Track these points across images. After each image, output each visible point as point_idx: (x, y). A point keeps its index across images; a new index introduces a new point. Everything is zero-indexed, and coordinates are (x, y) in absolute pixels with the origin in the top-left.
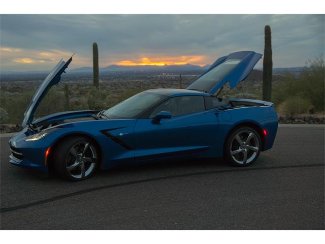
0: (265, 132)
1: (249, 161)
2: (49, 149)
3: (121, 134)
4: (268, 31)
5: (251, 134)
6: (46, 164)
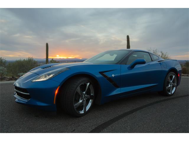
1: (173, 92)
5: (174, 76)
6: (55, 103)
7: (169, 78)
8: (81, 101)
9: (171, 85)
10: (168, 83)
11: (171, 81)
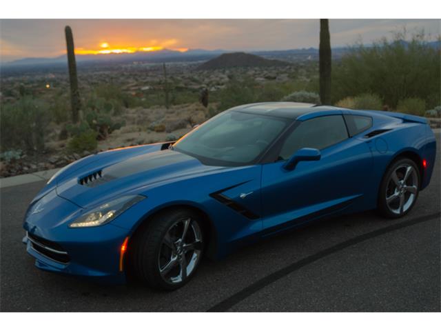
0: (425, 164)
3: (243, 195)
6: (121, 269)
7: (394, 175)
8: (173, 259)
9: (398, 190)
10: (393, 187)
11: (402, 182)
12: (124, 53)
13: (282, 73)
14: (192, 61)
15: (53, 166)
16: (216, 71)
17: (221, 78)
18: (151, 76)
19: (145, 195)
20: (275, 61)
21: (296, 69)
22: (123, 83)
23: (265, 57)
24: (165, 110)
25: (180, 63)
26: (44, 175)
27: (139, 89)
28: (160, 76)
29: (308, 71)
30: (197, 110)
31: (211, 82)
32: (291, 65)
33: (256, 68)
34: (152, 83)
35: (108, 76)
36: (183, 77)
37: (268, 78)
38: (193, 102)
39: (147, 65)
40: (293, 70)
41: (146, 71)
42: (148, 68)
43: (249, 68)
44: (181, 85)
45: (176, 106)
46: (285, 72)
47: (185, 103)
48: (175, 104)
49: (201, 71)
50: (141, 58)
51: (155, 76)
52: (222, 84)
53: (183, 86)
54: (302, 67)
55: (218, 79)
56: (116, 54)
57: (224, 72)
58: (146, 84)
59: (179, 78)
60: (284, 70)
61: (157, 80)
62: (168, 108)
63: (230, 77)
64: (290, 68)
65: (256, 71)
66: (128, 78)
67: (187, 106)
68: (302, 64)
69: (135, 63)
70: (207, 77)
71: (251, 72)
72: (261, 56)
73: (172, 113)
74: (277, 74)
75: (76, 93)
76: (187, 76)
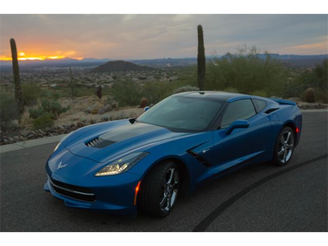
0: (297, 130)
1: (288, 158)
2: (139, 183)
3: (204, 151)
4: (200, 29)
5: (289, 133)
6: (135, 204)
7: (282, 137)
8: (166, 195)
11: (286, 142)
12: (36, 60)
13: (150, 75)
14: (86, 66)
15: (26, 138)
16: (104, 74)
17: (108, 79)
18: (57, 77)
19: (148, 152)
20: (145, 67)
21: (160, 72)
22: (36, 82)
23: (137, 64)
24: (72, 100)
25: (77, 68)
26: (23, 144)
27: (49, 86)
28: (64, 77)
29: (167, 74)
30: (94, 100)
31: (100, 81)
32: (156, 69)
33: (132, 72)
34: (58, 82)
35: (25, 76)
36: (80, 78)
37: (140, 78)
38: (90, 95)
39: (54, 69)
40: (157, 73)
41: (53, 73)
42: (55, 71)
43: (127, 71)
44: (79, 83)
45: (79, 98)
46: (152, 75)
47: (85, 96)
48: (77, 97)
49: (93, 73)
50: (49, 64)
51: (60, 77)
52: (109, 83)
53: (81, 84)
54: (163, 71)
55: (105, 79)
56: (31, 60)
57: (109, 74)
58: (53, 82)
59: (77, 78)
60: (151, 73)
61: (62, 80)
62: (73, 99)
63: (114, 78)
64: (156, 72)
65: (132, 73)
66: (40, 78)
67: (86, 98)
68: (163, 69)
69: (45, 67)
70: (98, 78)
71: (128, 75)
72: (136, 63)
73: (76, 102)
74: (147, 75)
75: (19, 87)
76: (83, 77)
